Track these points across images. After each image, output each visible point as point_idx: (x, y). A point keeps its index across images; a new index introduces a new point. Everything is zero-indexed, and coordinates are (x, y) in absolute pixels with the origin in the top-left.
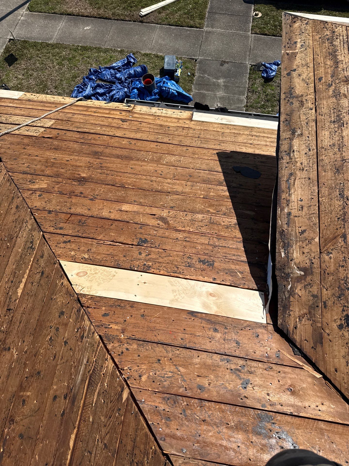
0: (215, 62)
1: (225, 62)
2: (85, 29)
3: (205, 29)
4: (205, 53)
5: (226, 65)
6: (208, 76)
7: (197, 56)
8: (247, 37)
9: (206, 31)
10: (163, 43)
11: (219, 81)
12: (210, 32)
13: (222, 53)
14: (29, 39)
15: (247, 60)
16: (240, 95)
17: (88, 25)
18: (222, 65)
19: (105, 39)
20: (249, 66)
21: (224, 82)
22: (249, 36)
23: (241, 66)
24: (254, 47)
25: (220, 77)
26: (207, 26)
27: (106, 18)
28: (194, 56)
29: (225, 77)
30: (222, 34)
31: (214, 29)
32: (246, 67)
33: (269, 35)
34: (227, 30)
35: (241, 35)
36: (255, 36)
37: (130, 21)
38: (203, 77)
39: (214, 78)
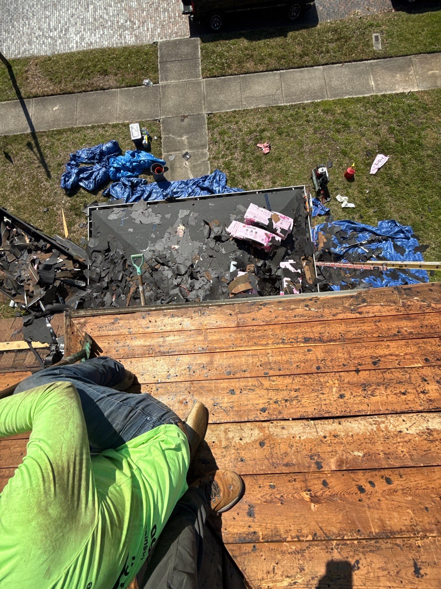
0: (176, 118)
1: (185, 117)
2: (54, 109)
3: (161, 83)
4: (165, 111)
5: (186, 120)
6: (173, 135)
7: (158, 116)
8: (199, 84)
9: (162, 86)
10: (127, 108)
11: (183, 138)
12: (165, 86)
13: (180, 107)
14: (8, 133)
15: (203, 109)
16: (203, 149)
17: (55, 106)
18: (182, 120)
19: (75, 117)
20: (206, 116)
21: (187, 138)
22: (200, 82)
23: (199, 117)
24: (207, 93)
25: (183, 134)
26: (162, 80)
27: (70, 93)
28: (157, 117)
29: (187, 133)
30: (176, 86)
31: (169, 82)
32: (203, 117)
33: (218, 76)
34: (181, 79)
35: (193, 83)
36: (206, 81)
37: (92, 91)
38: (169, 138)
39: (178, 137)
